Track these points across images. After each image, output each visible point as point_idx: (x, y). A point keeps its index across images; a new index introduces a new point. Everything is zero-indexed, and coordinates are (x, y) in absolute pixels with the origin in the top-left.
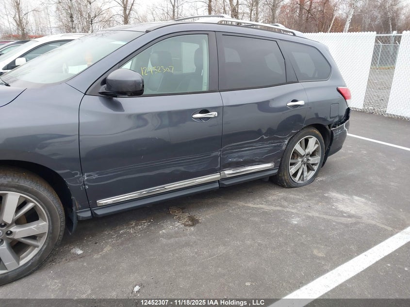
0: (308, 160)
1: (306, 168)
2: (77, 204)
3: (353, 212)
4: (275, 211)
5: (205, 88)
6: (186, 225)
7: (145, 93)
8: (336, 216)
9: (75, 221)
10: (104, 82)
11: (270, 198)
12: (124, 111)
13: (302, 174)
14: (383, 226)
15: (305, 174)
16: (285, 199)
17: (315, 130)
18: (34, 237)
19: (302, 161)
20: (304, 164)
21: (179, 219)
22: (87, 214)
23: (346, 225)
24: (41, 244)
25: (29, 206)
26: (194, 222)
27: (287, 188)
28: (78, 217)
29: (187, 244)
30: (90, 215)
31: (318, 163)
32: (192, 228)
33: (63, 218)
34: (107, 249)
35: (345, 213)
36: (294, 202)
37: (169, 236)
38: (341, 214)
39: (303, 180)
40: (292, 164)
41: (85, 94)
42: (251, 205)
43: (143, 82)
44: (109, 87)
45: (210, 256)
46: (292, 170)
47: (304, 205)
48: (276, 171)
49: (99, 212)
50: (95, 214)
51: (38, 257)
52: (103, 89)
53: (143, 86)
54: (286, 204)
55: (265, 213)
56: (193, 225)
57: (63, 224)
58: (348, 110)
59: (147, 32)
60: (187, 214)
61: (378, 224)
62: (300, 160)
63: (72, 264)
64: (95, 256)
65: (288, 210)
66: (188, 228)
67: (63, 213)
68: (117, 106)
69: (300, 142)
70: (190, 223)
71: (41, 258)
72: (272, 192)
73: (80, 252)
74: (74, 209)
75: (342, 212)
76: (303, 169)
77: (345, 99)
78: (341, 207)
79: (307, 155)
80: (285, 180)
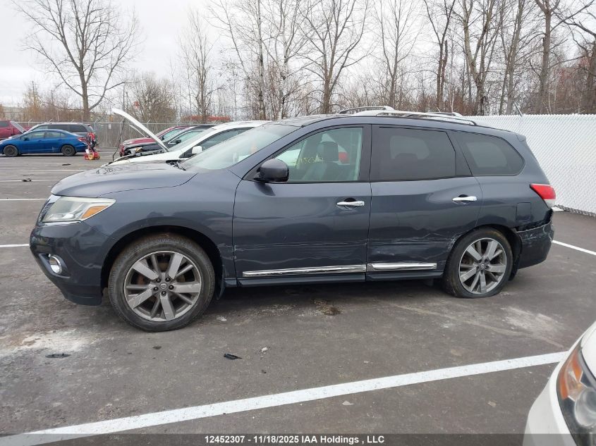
0: (487, 267)
1: (483, 276)
2: (226, 273)
3: (525, 327)
4: (428, 316)
5: (356, 178)
6: (325, 314)
7: (289, 180)
8: (502, 328)
9: (222, 287)
10: (259, 170)
11: (431, 304)
12: (274, 195)
13: (479, 283)
14: (553, 343)
15: (483, 283)
16: (448, 307)
17: (495, 233)
18: (188, 295)
19: (478, 268)
20: (482, 271)
21: (321, 308)
22: (233, 283)
23: (507, 337)
24: (193, 302)
25: (190, 267)
26: (335, 312)
27: (457, 297)
28: (225, 283)
29: (321, 327)
30: (235, 283)
31: (502, 273)
32: (331, 317)
33: (213, 283)
34: (247, 321)
35: (515, 327)
36: (458, 310)
37: (306, 319)
38: (509, 327)
39: (480, 291)
40: (463, 269)
41: (242, 179)
42: (404, 307)
43: (288, 170)
44: (262, 174)
45: (340, 338)
46: (464, 276)
47: (467, 314)
48: (440, 274)
49: (244, 283)
50: (241, 284)
51: (190, 314)
52: (257, 175)
53: (288, 174)
54: (447, 311)
55: (417, 315)
56: (334, 315)
57: (213, 288)
58: (551, 212)
59: (303, 126)
60: (331, 306)
61: (548, 341)
62: (475, 265)
63: (215, 327)
64: (236, 324)
65: (446, 316)
66: (327, 316)
67: (214, 278)
68: (268, 191)
69: (475, 244)
70: (331, 312)
71: (192, 314)
72: (438, 299)
73: (224, 320)
74: (223, 276)
75: (511, 325)
76: (480, 277)
77: (542, 198)
78: (514, 321)
79: (486, 260)
80: (454, 287)
